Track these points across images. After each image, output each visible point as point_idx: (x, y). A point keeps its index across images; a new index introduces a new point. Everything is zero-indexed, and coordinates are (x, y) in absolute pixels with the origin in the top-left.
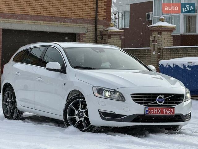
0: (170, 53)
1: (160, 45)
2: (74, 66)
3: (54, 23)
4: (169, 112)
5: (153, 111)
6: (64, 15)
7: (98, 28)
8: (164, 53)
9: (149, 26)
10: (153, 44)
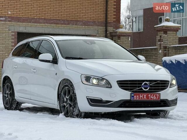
0: (175, 51)
1: (166, 44)
2: (65, 57)
3: (66, 26)
4: (155, 98)
5: (139, 97)
6: (76, 18)
7: (108, 29)
8: (170, 51)
9: (155, 26)
10: (159, 43)
